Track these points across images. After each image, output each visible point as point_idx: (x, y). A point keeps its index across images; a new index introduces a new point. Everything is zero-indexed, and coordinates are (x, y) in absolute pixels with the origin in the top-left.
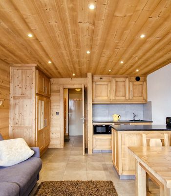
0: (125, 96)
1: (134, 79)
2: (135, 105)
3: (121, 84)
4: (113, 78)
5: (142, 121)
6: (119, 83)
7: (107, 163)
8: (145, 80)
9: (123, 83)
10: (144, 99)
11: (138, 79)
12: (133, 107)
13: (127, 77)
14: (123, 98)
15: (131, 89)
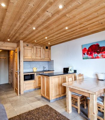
0: (41, 57)
1: (45, 47)
2: (44, 62)
3: (39, 50)
4: (34, 45)
5: (49, 71)
6: (38, 49)
7: (37, 96)
8: (50, 49)
9: (39, 49)
10: (49, 59)
11: (47, 48)
12: (43, 63)
13: (42, 46)
14: (40, 58)
15: (44, 53)
